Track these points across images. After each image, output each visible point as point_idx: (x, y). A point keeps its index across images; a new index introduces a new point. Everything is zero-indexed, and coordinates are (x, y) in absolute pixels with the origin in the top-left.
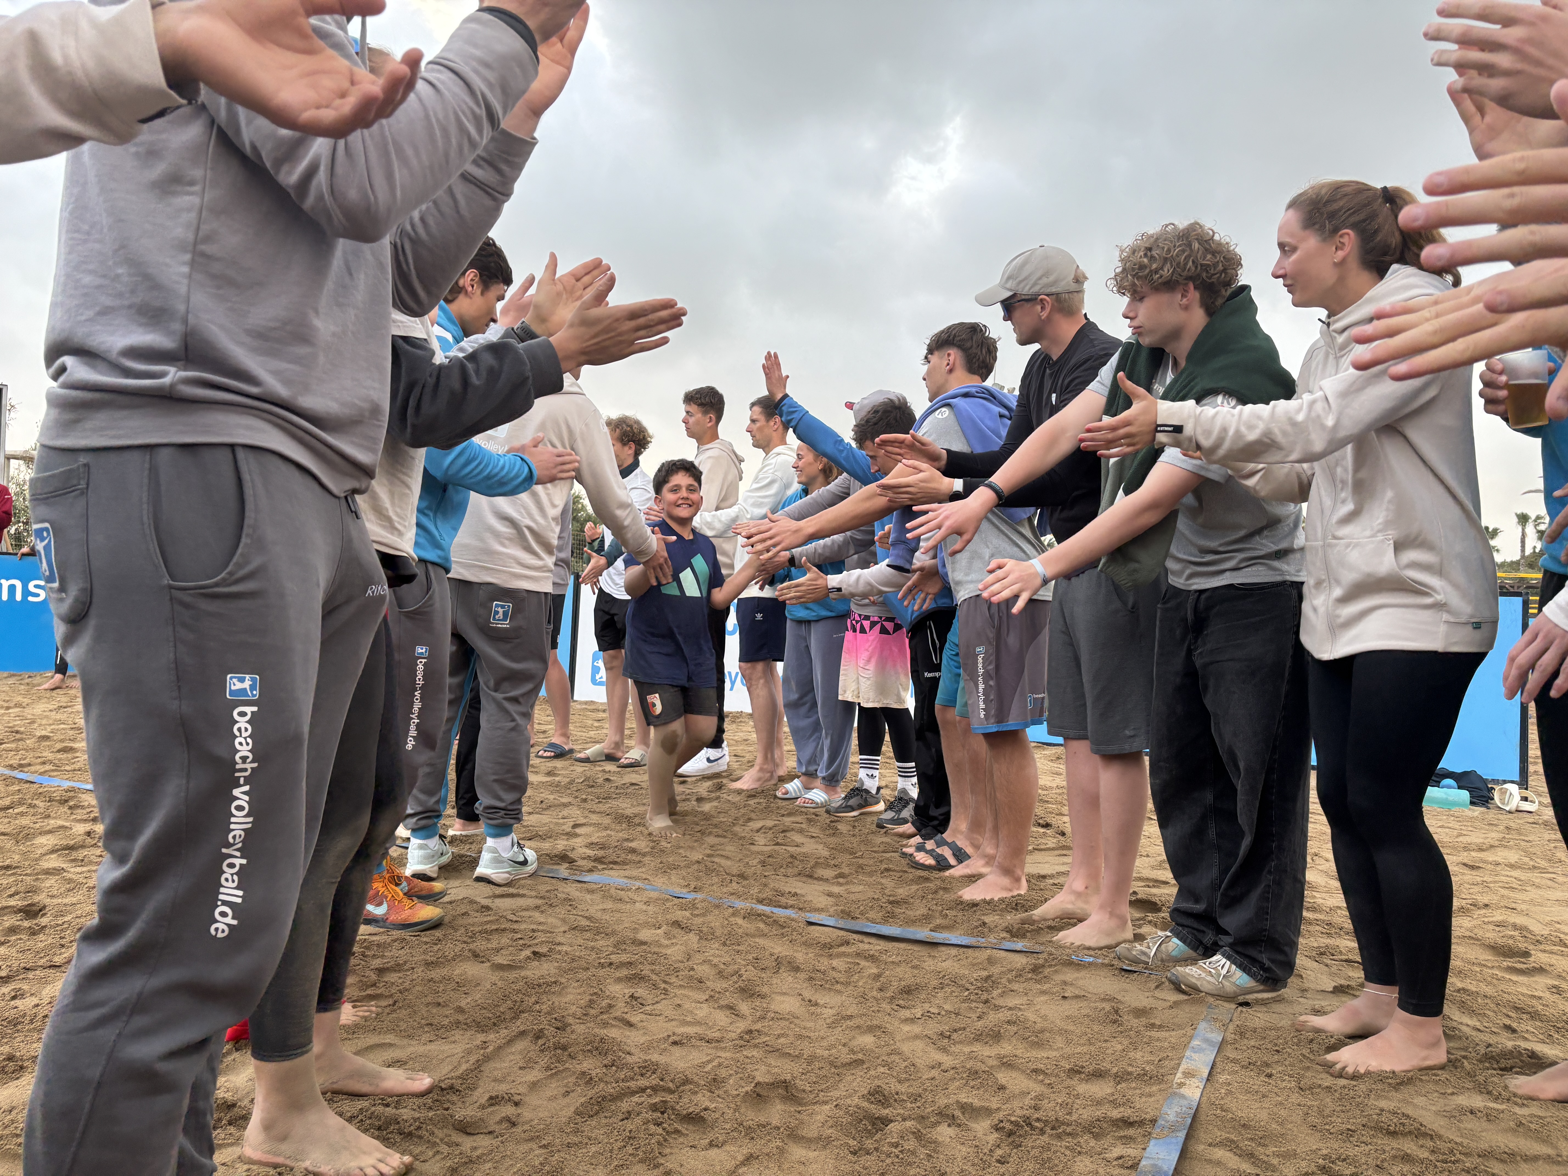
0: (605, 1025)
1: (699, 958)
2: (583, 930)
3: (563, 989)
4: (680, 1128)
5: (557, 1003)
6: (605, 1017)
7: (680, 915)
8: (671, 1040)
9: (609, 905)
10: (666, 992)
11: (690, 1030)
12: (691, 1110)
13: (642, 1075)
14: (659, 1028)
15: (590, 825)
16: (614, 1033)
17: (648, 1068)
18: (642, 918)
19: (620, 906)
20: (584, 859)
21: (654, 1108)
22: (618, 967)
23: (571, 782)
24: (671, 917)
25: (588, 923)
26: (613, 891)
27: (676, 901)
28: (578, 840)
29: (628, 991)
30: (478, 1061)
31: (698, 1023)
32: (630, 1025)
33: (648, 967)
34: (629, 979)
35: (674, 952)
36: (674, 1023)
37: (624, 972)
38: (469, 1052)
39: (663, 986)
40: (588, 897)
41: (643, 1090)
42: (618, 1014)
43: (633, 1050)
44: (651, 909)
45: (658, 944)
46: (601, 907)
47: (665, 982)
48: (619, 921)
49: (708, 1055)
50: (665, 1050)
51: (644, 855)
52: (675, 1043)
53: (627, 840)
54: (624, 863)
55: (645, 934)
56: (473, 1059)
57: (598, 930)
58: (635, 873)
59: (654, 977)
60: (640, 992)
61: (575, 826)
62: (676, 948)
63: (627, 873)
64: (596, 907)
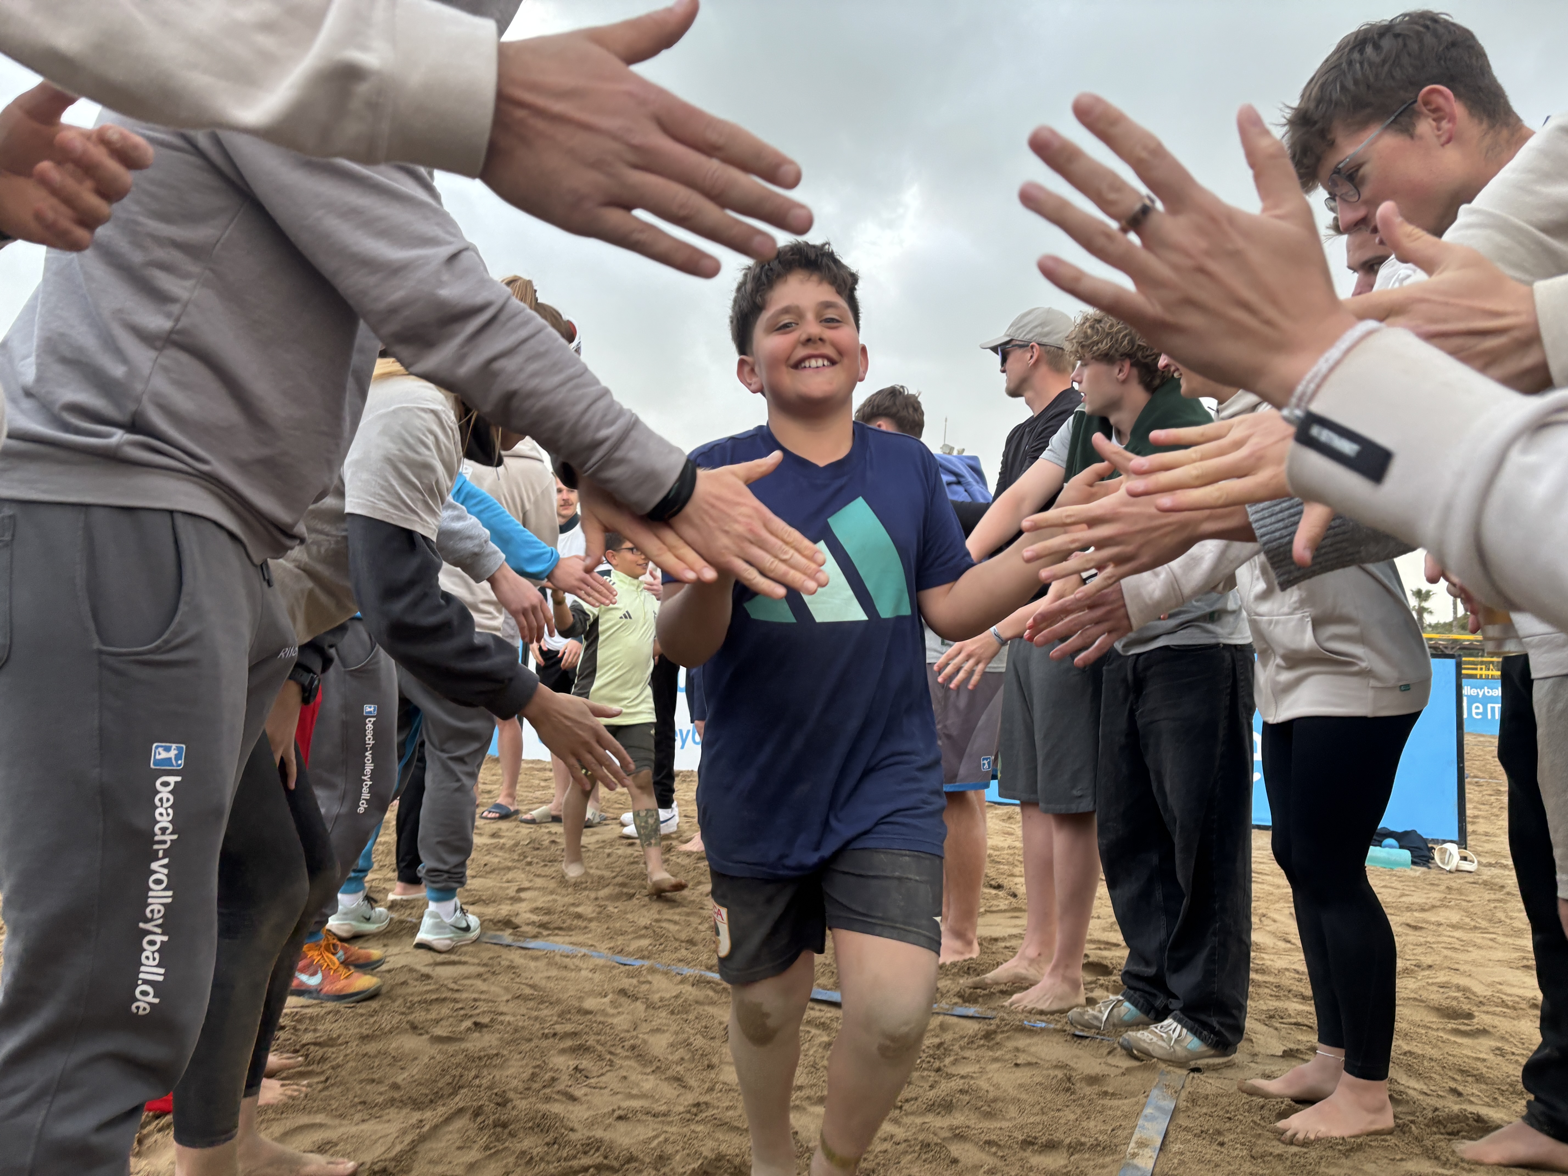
0: (548, 1099)
1: (645, 1027)
2: (527, 998)
3: (505, 1061)
5: (498, 1077)
6: (548, 1091)
7: (627, 983)
8: (616, 1114)
9: (554, 972)
10: (611, 1063)
11: (636, 1104)
13: (585, 1153)
14: (603, 1102)
15: (535, 889)
16: (557, 1108)
17: (591, 1145)
18: (588, 986)
19: (564, 973)
20: (528, 924)
22: (561, 1038)
23: (517, 844)
24: (618, 985)
25: (531, 992)
26: (557, 958)
27: (623, 968)
29: (572, 1063)
30: (413, 1141)
31: (643, 1096)
32: (573, 1099)
33: (593, 1037)
34: (573, 1050)
35: (621, 1022)
36: (619, 1096)
37: (568, 1043)
38: (404, 1132)
39: (608, 1057)
40: (533, 964)
42: (561, 1087)
43: (576, 1126)
44: (597, 977)
45: (603, 1012)
46: (546, 974)
47: (611, 1053)
50: (610, 1125)
51: (591, 920)
52: (620, 1118)
53: (573, 904)
54: (570, 929)
55: (590, 1003)
56: (408, 1139)
57: (542, 998)
58: (581, 938)
59: (599, 1048)
60: (585, 1063)
61: (520, 890)
62: (622, 1017)
63: (573, 939)
64: (540, 975)
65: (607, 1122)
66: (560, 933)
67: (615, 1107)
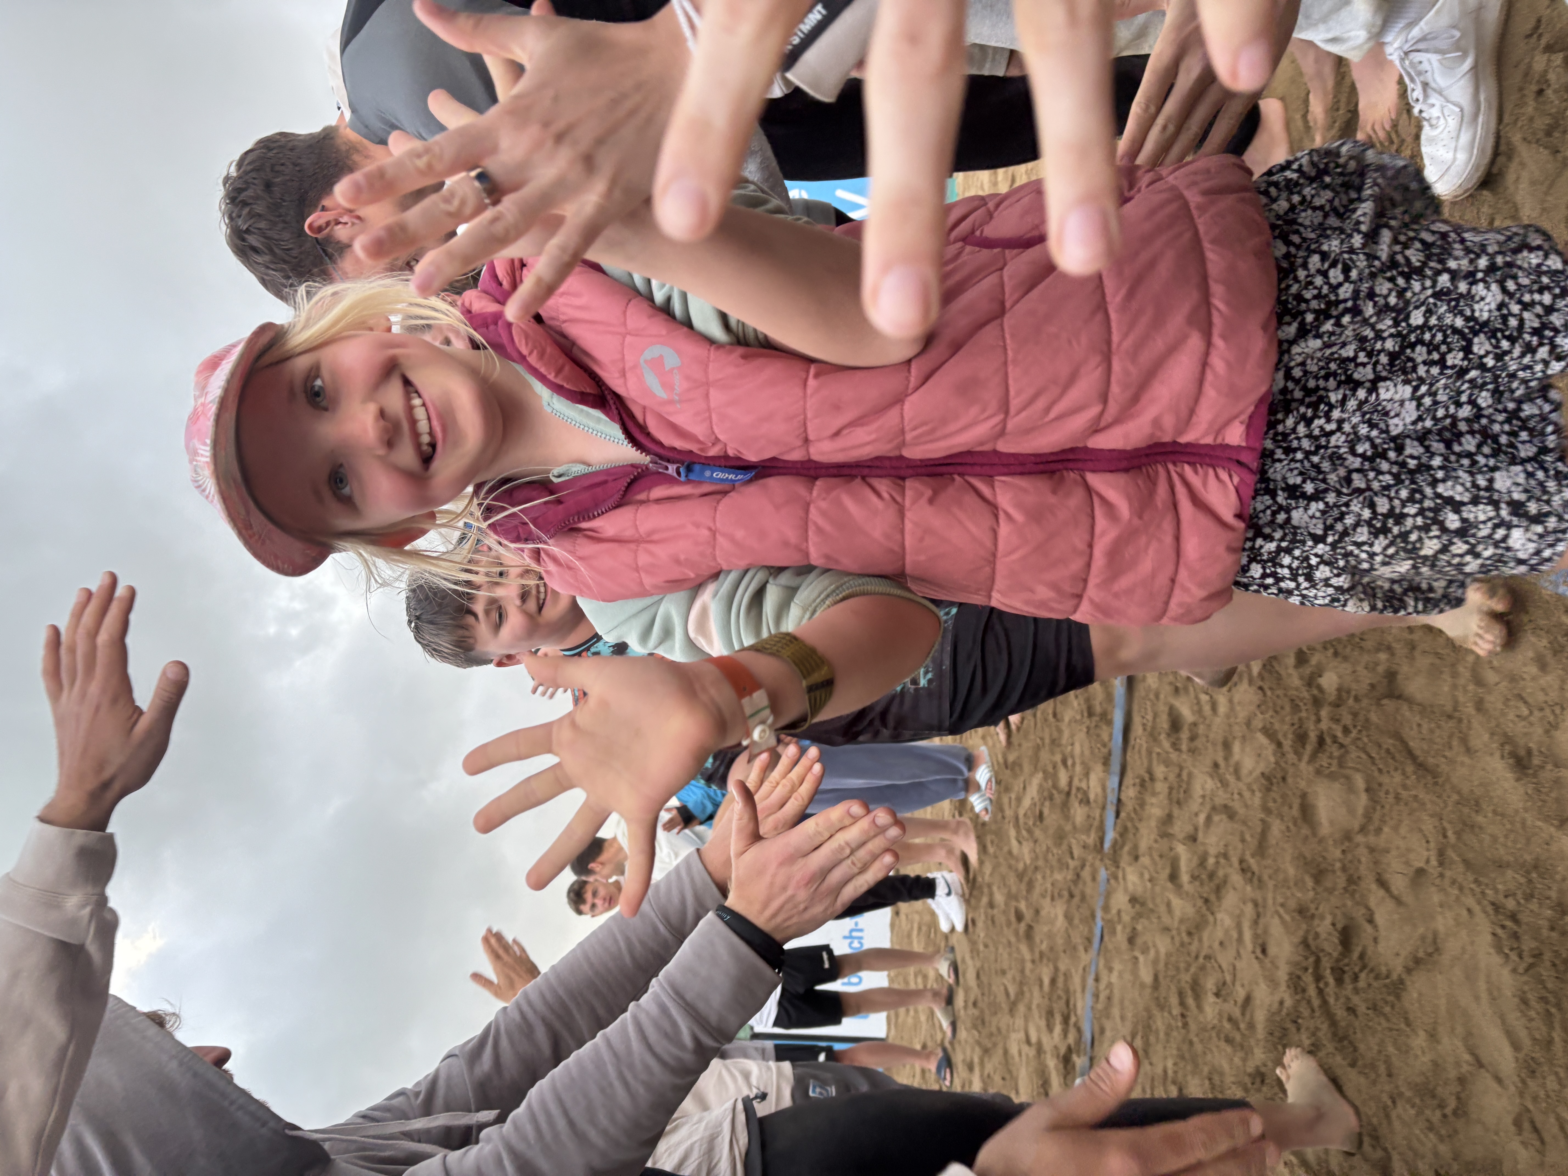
0: (1251, 1026)
4: (1357, 954)
6: (1242, 1026)
7: (1121, 937)
8: (1260, 956)
12: (1337, 941)
13: (1304, 991)
14: (1249, 968)
15: (1026, 1026)
17: (1296, 984)
18: (1128, 976)
19: (1116, 1001)
20: (1066, 1037)
21: (1339, 981)
22: (1185, 1008)
23: (978, 1043)
24: (1124, 945)
26: (1100, 1006)
27: (1106, 938)
28: (1045, 1040)
29: (1211, 999)
31: (1239, 926)
32: (1248, 1000)
33: (1182, 975)
34: (1197, 997)
35: (1163, 945)
36: (1242, 951)
37: (1190, 1001)
39: (1201, 960)
41: (1320, 992)
42: (1237, 1011)
43: (1277, 999)
44: (1117, 966)
45: (1155, 962)
47: (1197, 957)
48: (1134, 1002)
49: (1273, 917)
50: (1272, 962)
51: (1056, 969)
54: (1067, 992)
55: (1146, 976)
59: (1193, 970)
60: (1210, 984)
61: (1028, 1042)
62: (1158, 943)
63: (1079, 989)
65: (1269, 965)
66: (1072, 1003)
67: (1253, 956)
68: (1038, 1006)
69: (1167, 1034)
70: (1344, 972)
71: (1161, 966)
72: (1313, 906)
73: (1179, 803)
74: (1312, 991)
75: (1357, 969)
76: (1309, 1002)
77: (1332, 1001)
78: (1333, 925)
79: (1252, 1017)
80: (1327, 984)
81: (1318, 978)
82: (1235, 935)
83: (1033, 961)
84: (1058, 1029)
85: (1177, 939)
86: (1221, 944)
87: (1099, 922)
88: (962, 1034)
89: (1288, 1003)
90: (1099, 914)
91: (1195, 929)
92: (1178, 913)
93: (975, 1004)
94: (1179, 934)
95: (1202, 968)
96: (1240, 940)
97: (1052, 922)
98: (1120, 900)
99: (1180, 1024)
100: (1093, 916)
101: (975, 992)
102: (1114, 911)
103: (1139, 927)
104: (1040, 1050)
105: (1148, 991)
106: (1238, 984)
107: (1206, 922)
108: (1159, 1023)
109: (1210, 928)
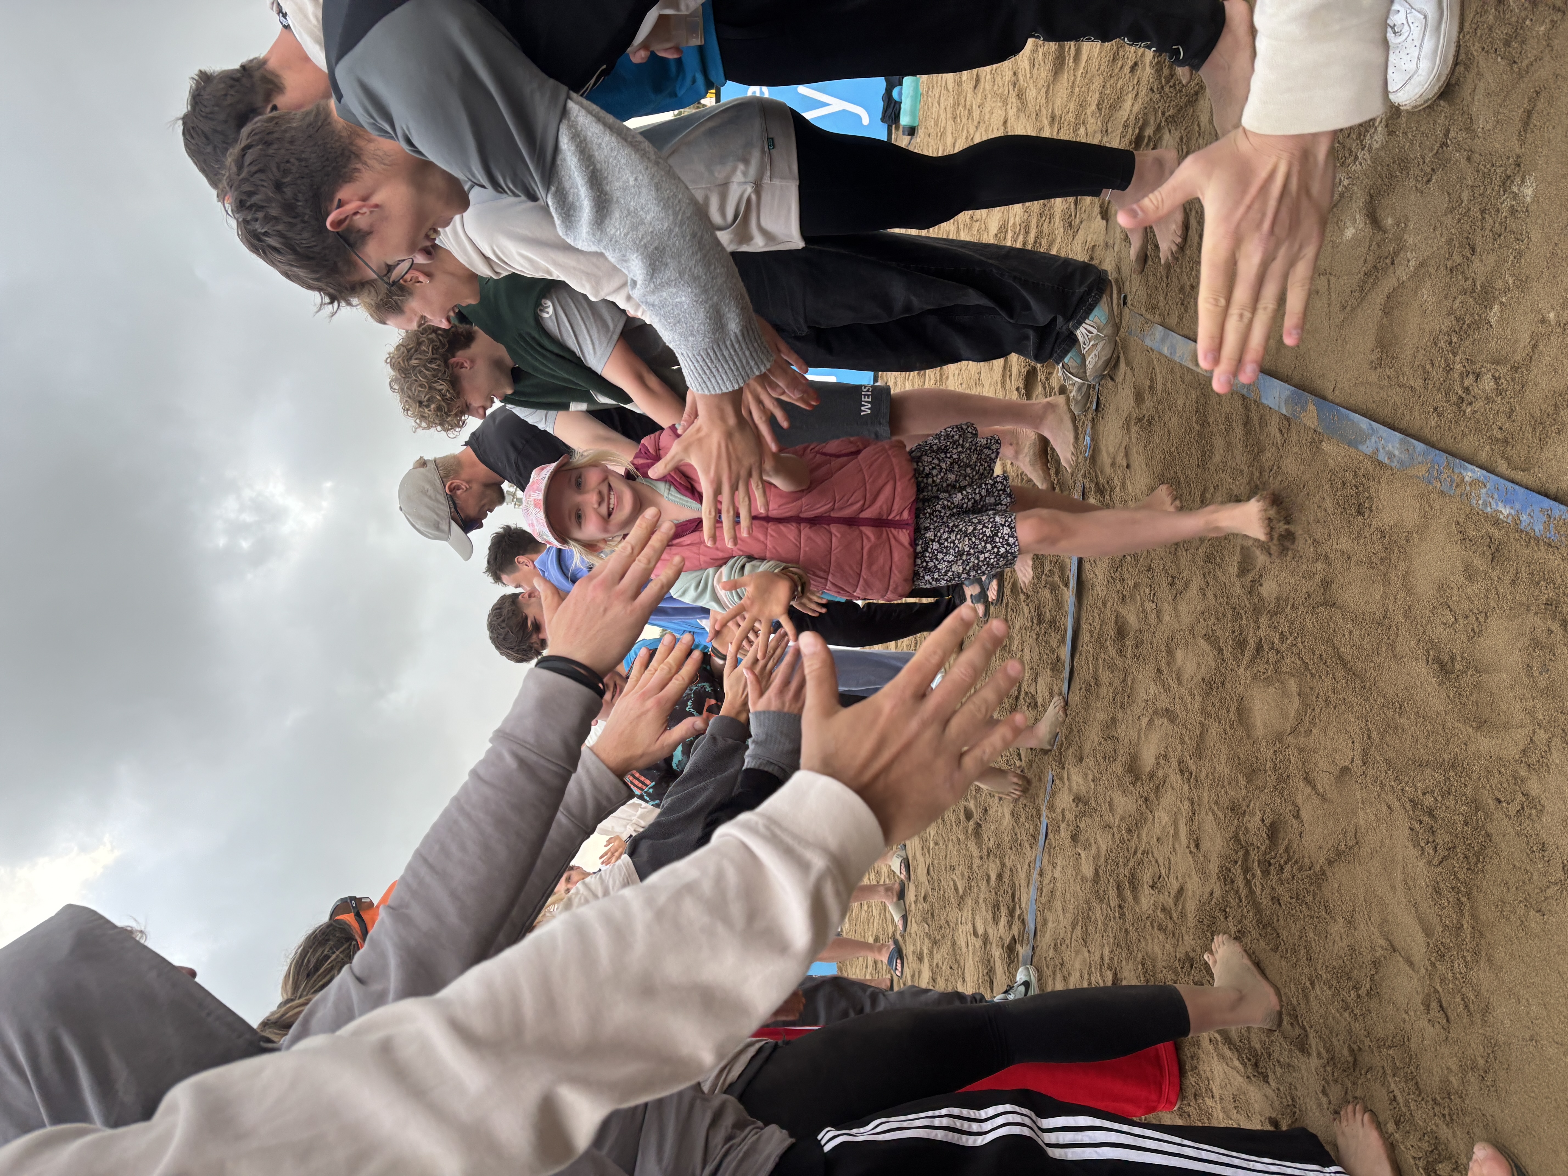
0: (1183, 915)
2: (1086, 932)
3: (1148, 957)
4: (1283, 847)
5: (1164, 964)
6: (1175, 915)
7: (1065, 834)
8: (1194, 850)
9: (1058, 904)
10: (1145, 853)
11: (1183, 830)
12: (1265, 836)
13: (1233, 882)
14: (1183, 862)
15: (974, 919)
16: (1191, 906)
17: (1226, 877)
18: (1070, 871)
19: (1058, 894)
20: (1010, 927)
21: (1266, 873)
22: (1123, 900)
23: (928, 936)
24: (1068, 843)
25: (1079, 928)
26: (1044, 900)
27: (1051, 836)
28: (990, 931)
29: (1147, 890)
30: (1230, 1049)
31: (1175, 823)
32: (1181, 891)
33: (1121, 869)
34: (1134, 889)
35: (1104, 842)
36: (1177, 846)
37: (1128, 893)
38: (1222, 1057)
39: (1139, 855)
40: (1050, 925)
41: (1248, 883)
42: (1171, 902)
43: (1208, 890)
44: (1060, 861)
45: (1096, 858)
46: (1060, 913)
47: (1135, 853)
48: (1075, 895)
49: (1207, 814)
50: (1205, 857)
51: (1003, 865)
52: (1197, 846)
53: (988, 881)
54: (1013, 886)
55: (1088, 870)
56: (1228, 1054)
57: (1085, 917)
58: (1022, 875)
59: (1131, 864)
60: (1146, 877)
61: (975, 934)
62: (1099, 839)
63: (1023, 883)
64: (1061, 918)
65: (1201, 859)
66: (1017, 897)
67: (1188, 851)
68: (985, 900)
69: (1105, 924)
70: (1270, 864)
71: (1103, 860)
72: (1244, 804)
73: (1122, 706)
74: (1240, 882)
75: (1282, 862)
76: (1237, 892)
77: (1258, 891)
78: (1263, 821)
79: (1183, 907)
80: (1254, 876)
81: (1246, 870)
82: (1172, 832)
83: (981, 858)
84: (1003, 921)
85: (1117, 836)
86: (1158, 839)
87: (1045, 821)
88: (913, 927)
89: (1218, 893)
90: (1044, 812)
91: (1135, 825)
92: (1120, 812)
93: (925, 898)
94: (1120, 832)
95: (1140, 862)
96: (1176, 835)
97: (999, 821)
98: (1064, 800)
99: (1117, 915)
100: (1039, 816)
101: (925, 887)
102: (1059, 810)
103: (1082, 825)
104: (986, 941)
105: (1089, 884)
106: (1172, 875)
107: (1146, 819)
108: (1098, 914)
109: (1149, 824)
